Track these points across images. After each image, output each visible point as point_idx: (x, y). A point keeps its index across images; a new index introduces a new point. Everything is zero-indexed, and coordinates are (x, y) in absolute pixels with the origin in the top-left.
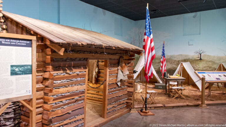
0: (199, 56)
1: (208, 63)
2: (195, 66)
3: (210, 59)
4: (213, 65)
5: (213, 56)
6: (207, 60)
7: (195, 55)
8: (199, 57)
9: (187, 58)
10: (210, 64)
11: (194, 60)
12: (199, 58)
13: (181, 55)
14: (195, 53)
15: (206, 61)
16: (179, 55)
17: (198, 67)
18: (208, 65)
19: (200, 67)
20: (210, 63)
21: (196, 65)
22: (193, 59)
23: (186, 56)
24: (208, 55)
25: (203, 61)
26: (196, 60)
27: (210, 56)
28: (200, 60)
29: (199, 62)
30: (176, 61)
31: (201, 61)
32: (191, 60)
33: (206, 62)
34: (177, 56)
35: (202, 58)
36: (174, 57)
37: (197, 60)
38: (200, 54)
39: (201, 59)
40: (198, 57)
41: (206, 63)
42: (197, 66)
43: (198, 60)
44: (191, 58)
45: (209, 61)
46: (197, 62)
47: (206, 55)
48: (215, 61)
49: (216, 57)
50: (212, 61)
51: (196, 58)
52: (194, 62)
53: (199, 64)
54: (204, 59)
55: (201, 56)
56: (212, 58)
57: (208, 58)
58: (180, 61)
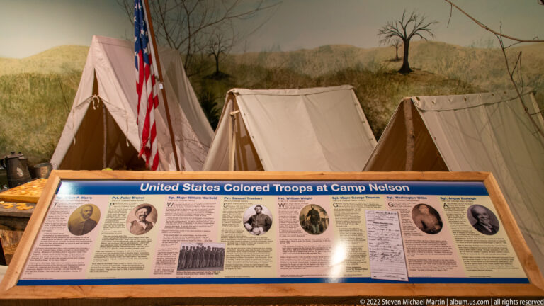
0: (401, 55)
2: (380, 108)
3: (447, 67)
5: (463, 50)
6: (436, 72)
7: (382, 45)
8: (397, 59)
9: (351, 64)
11: (377, 75)
12: (399, 65)
13: (327, 49)
14: (383, 36)
15: (430, 78)
21: (383, 103)
22: (374, 70)
23: (348, 52)
24: (442, 47)
25: (415, 78)
26: (386, 74)
27: (451, 48)
28: (401, 76)
29: (396, 85)
31: (404, 81)
32: (368, 72)
33: (431, 83)
34: (315, 53)
35: (411, 65)
36: (304, 63)
38: (406, 41)
39: (406, 69)
40: (394, 57)
42: (388, 106)
43: (394, 72)
44: (365, 64)
46: (387, 87)
47: (432, 43)
48: (475, 78)
49: (478, 57)
50: (459, 81)
51: (387, 63)
52: (376, 87)
53: (395, 96)
54: (421, 66)
55: (409, 52)
56: (456, 64)
57: (441, 61)
58: (325, 79)
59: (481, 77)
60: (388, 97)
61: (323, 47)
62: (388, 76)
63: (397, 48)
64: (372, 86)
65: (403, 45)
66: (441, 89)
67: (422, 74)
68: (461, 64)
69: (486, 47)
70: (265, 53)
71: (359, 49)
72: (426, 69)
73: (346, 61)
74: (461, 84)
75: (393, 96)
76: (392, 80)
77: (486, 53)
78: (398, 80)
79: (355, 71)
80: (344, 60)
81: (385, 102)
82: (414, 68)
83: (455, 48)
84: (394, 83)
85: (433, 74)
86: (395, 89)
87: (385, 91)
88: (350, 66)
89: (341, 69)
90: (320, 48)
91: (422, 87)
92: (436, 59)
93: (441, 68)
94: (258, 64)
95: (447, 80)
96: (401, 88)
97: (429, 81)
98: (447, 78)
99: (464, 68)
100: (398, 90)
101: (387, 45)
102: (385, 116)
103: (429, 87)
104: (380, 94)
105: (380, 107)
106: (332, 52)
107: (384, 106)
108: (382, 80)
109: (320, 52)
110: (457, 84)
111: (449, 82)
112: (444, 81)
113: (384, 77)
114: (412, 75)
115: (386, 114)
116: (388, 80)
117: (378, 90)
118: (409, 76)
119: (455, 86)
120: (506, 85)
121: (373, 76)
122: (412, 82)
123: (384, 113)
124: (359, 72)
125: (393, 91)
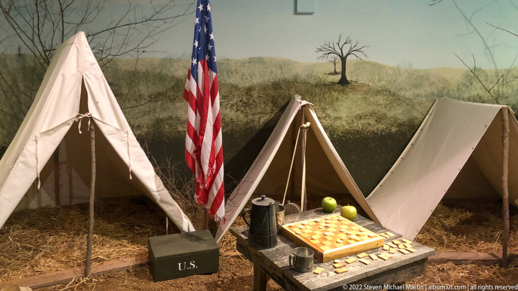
0: (339, 69)
1: (372, 99)
3: (379, 81)
4: (390, 110)
5: (391, 68)
6: (371, 84)
7: (320, 61)
8: (336, 73)
9: (289, 76)
10: (381, 102)
11: (316, 85)
12: (338, 78)
13: (260, 60)
14: (321, 54)
15: (365, 89)
16: (251, 61)
17: (333, 115)
18: (374, 107)
19: (340, 118)
20: (381, 99)
22: (312, 81)
23: (283, 65)
24: (375, 65)
25: (354, 89)
26: (325, 85)
27: (380, 67)
28: (340, 87)
29: (335, 94)
30: (236, 87)
31: (343, 91)
32: (306, 83)
33: (367, 93)
34: (243, 64)
35: (348, 78)
36: (230, 72)
37: (330, 86)
38: (344, 59)
39: (344, 81)
40: (332, 71)
41: (365, 99)
42: (329, 112)
43: (333, 83)
44: (303, 76)
45: (378, 92)
46: (327, 96)
47: (366, 62)
48: (401, 89)
49: (402, 74)
50: (390, 92)
51: (326, 76)
52: (315, 96)
53: (335, 104)
54: (358, 79)
55: (347, 67)
56: (387, 79)
57: (374, 75)
58: (257, 89)
59: (405, 89)
60: (328, 104)
61: (253, 58)
62: (328, 87)
63: (335, 64)
64: (311, 95)
65: (341, 62)
66: (375, 97)
67: (359, 86)
68: (390, 79)
69: (408, 68)
70: (171, 59)
71: (296, 63)
72: (362, 82)
73: (282, 72)
74: (392, 93)
75: (333, 103)
76: (332, 90)
77: (408, 72)
78: (337, 90)
79: (293, 82)
80: (279, 72)
81: (326, 109)
82: (351, 81)
83: (385, 67)
84: (333, 93)
85: (368, 85)
86: (335, 98)
87: (326, 100)
88: (286, 77)
89: (277, 80)
90: (250, 59)
91: (359, 96)
92: (370, 74)
93: (374, 82)
94: (158, 70)
95: (380, 91)
96: (340, 97)
97: (365, 91)
98: (380, 89)
99: (392, 82)
100: (337, 99)
101: (325, 61)
102: (327, 120)
103: (365, 95)
104: (320, 102)
105: (321, 113)
106: (264, 63)
107: (324, 112)
108: (321, 90)
109: (249, 62)
110: (388, 94)
111: (382, 92)
112: (378, 91)
113: (323, 88)
114: (350, 87)
115: (327, 118)
116: (327, 90)
117: (317, 98)
118: (347, 87)
119: (386, 95)
120: (424, 94)
121: (312, 86)
122: (350, 92)
123: (325, 118)
124: (297, 82)
125: (333, 99)
